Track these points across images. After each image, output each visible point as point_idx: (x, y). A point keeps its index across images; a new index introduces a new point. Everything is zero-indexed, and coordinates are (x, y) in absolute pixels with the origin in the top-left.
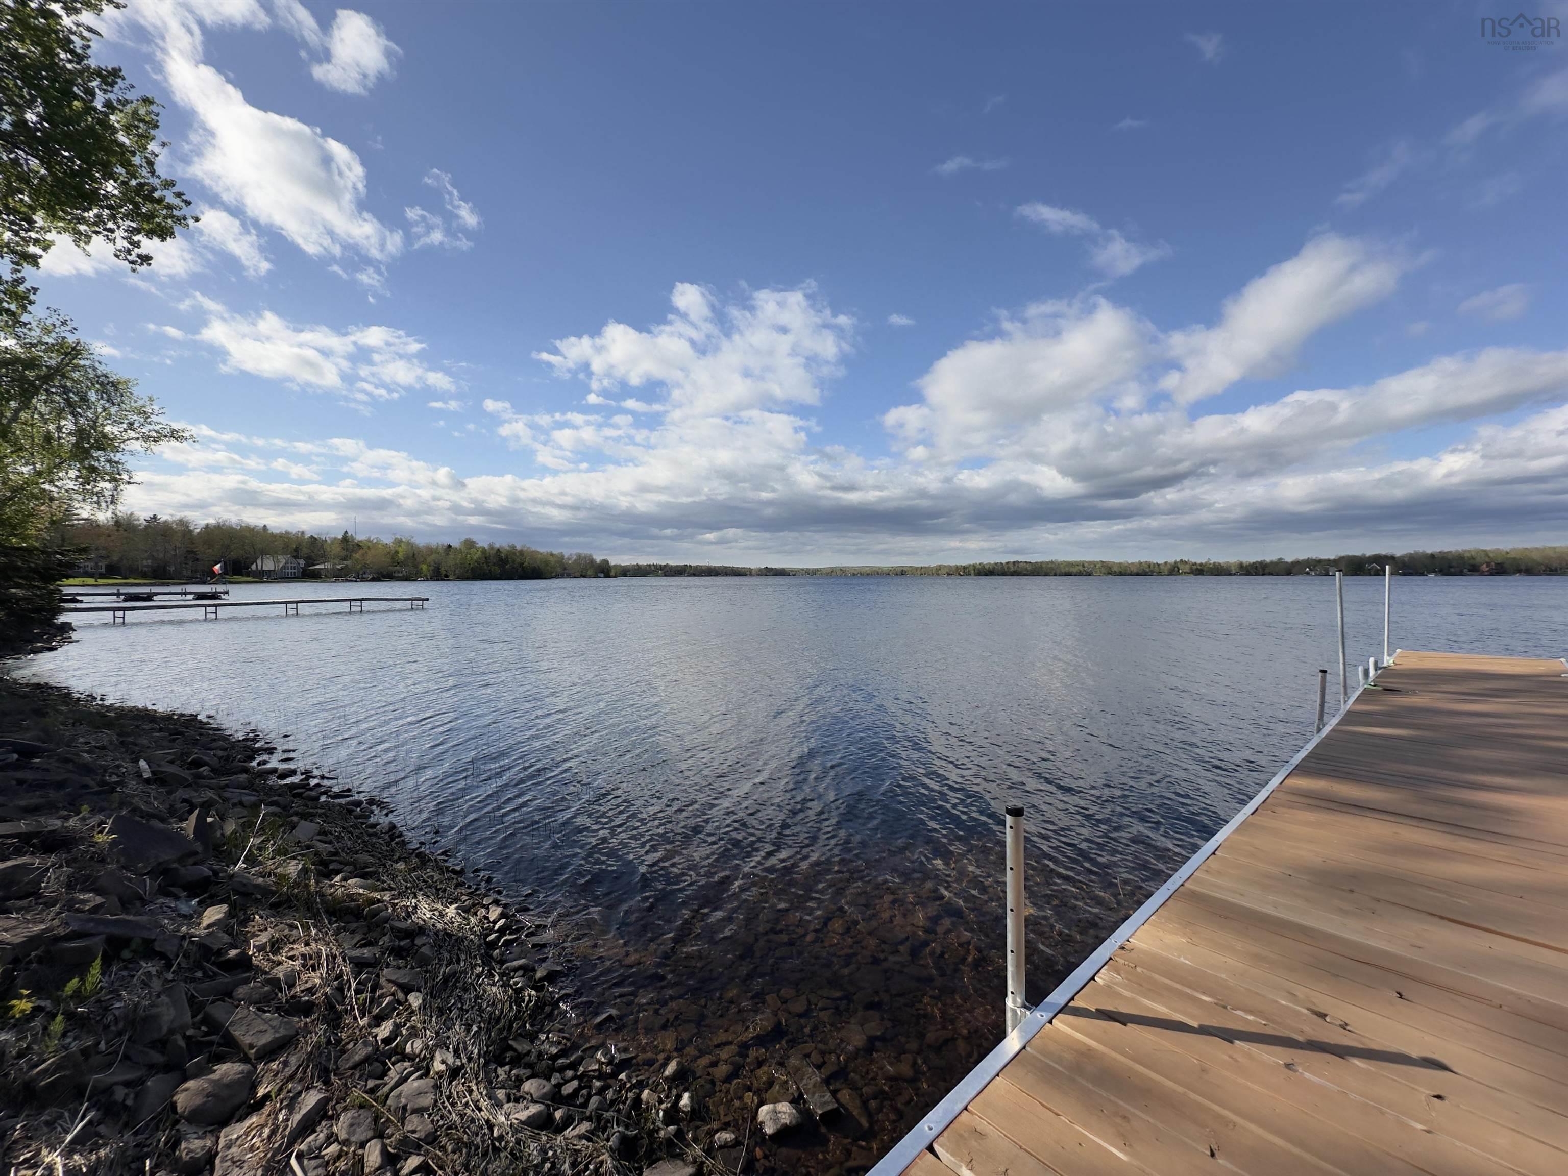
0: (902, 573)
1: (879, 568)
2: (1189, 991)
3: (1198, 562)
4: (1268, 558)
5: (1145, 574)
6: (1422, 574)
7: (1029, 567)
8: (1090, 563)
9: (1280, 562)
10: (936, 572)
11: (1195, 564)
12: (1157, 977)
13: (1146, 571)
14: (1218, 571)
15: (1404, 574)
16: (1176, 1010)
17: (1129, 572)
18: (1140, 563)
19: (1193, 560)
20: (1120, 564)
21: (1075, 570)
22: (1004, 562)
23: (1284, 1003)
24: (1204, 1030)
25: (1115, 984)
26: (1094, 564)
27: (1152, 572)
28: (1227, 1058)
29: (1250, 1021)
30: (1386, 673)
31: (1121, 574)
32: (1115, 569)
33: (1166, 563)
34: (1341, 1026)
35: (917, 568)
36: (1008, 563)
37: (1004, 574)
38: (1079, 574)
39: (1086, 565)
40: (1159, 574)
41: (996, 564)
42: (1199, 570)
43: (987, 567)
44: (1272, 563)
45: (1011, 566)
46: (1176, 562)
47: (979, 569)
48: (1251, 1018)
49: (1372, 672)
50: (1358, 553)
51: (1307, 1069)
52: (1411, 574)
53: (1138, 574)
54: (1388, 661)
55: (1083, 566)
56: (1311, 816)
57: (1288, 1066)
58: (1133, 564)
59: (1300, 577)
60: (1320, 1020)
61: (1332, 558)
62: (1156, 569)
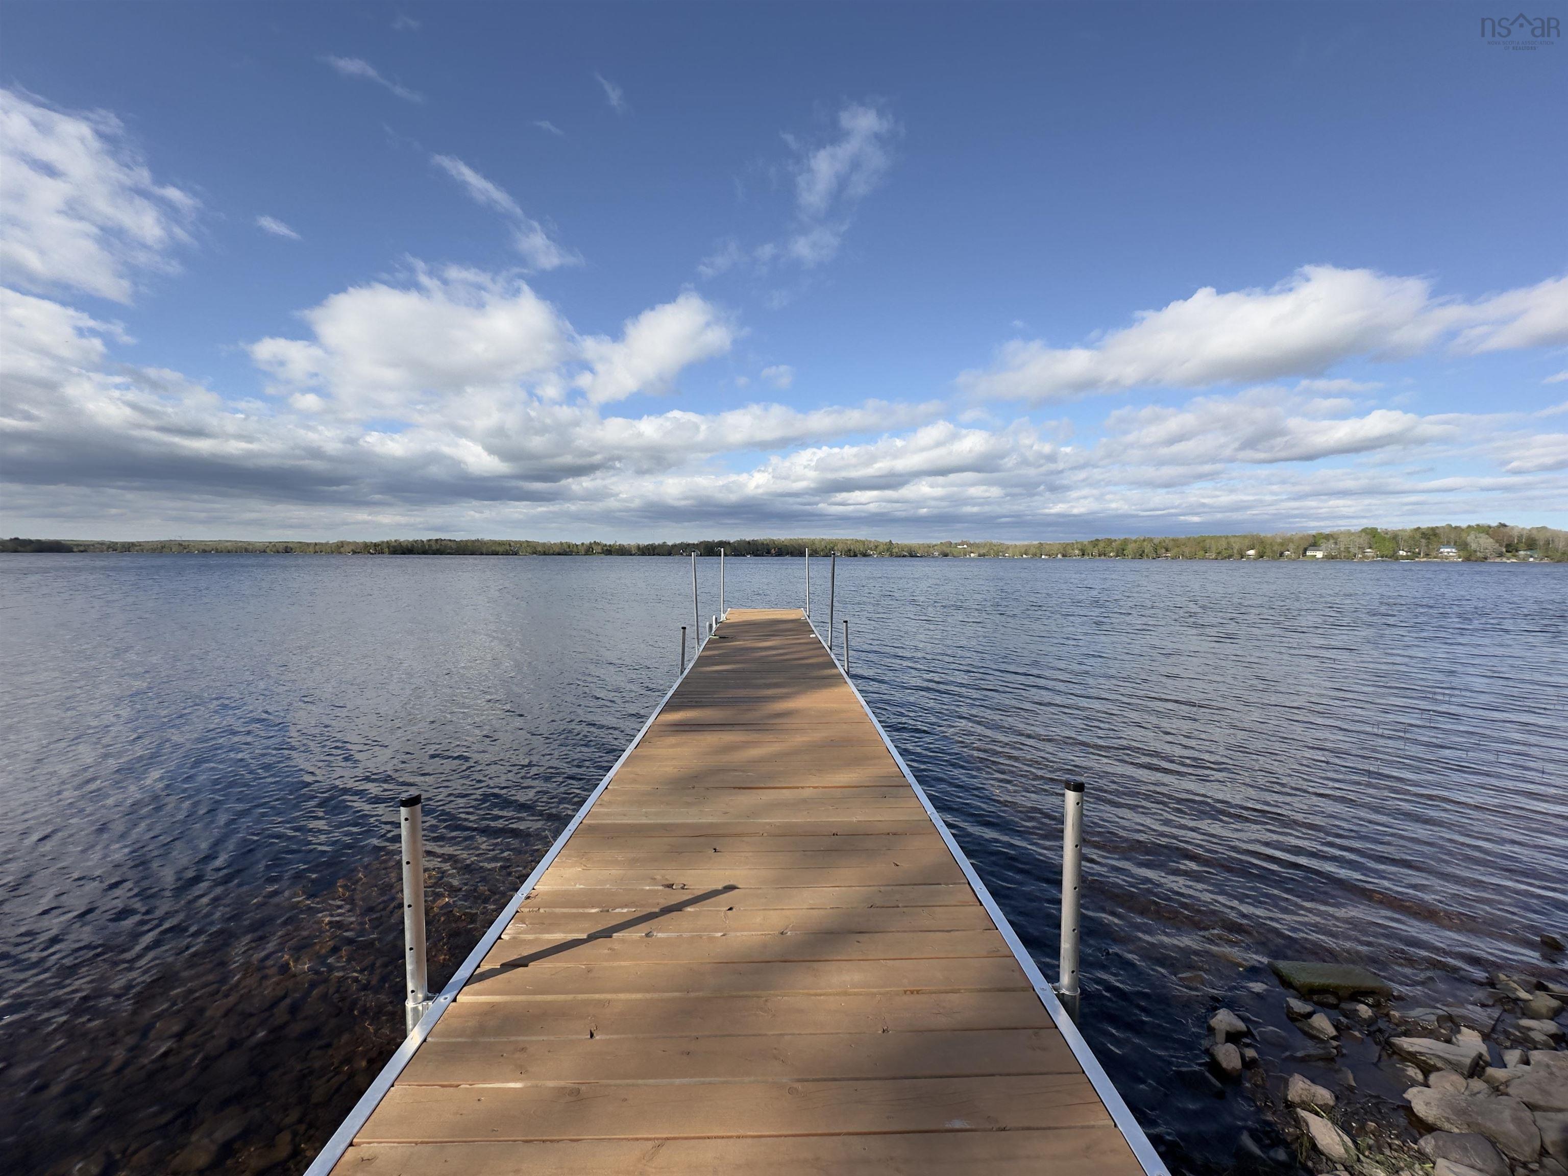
0: (287, 550)
1: (249, 543)
2: (581, 910)
3: (608, 544)
4: (658, 541)
5: (564, 553)
6: (744, 555)
7: (454, 546)
8: (516, 542)
9: (664, 545)
10: (338, 549)
11: (606, 545)
12: (557, 910)
13: (566, 551)
14: (622, 551)
15: (735, 555)
16: (571, 932)
17: (551, 551)
18: (561, 544)
19: (604, 542)
20: (544, 544)
21: (500, 549)
22: (424, 539)
23: (648, 888)
24: (592, 938)
25: (519, 933)
26: (521, 543)
27: (572, 552)
28: (606, 951)
29: (624, 913)
30: (722, 625)
31: (545, 554)
32: (539, 549)
33: (583, 544)
34: (683, 888)
35: (308, 545)
36: (430, 540)
37: (425, 552)
38: (506, 553)
39: (512, 544)
40: (578, 554)
41: (416, 542)
42: (609, 551)
43: (404, 545)
44: (659, 545)
45: (433, 543)
46: (591, 544)
47: (394, 547)
48: (625, 910)
49: (714, 625)
50: (710, 540)
51: (660, 931)
52: (738, 555)
53: (559, 554)
54: (723, 617)
55: (510, 545)
56: (672, 740)
57: (647, 935)
58: (555, 544)
59: (677, 557)
60: (670, 889)
61: (696, 542)
62: (575, 549)
